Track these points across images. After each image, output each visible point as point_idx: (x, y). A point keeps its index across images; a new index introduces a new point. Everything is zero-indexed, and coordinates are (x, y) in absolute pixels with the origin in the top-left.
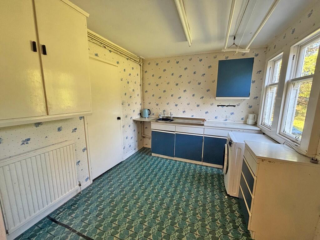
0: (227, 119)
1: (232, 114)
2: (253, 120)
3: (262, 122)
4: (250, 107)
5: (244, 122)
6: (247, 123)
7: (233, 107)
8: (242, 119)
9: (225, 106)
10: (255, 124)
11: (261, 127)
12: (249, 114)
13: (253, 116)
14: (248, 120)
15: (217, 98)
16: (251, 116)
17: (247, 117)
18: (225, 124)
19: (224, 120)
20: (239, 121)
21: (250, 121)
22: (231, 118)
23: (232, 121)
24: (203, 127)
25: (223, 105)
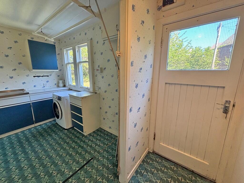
0: (44, 86)
1: (48, 82)
2: (63, 84)
3: (68, 84)
4: (59, 76)
5: (57, 86)
6: (59, 86)
7: (47, 77)
8: (55, 84)
9: (41, 76)
10: (64, 86)
11: (69, 87)
12: (59, 81)
13: (62, 82)
14: (59, 84)
15: (33, 70)
16: (61, 82)
17: (58, 83)
18: (44, 90)
19: (43, 87)
20: (53, 86)
21: (61, 85)
22: (47, 85)
23: (49, 87)
24: (28, 95)
25: (38, 76)
